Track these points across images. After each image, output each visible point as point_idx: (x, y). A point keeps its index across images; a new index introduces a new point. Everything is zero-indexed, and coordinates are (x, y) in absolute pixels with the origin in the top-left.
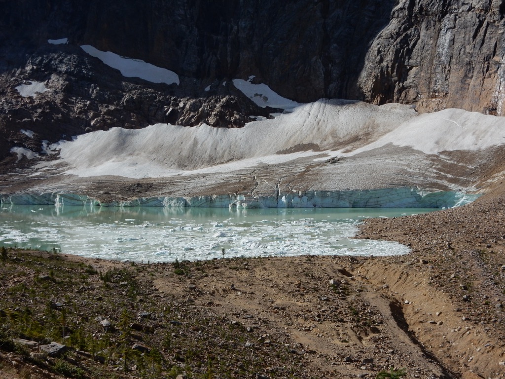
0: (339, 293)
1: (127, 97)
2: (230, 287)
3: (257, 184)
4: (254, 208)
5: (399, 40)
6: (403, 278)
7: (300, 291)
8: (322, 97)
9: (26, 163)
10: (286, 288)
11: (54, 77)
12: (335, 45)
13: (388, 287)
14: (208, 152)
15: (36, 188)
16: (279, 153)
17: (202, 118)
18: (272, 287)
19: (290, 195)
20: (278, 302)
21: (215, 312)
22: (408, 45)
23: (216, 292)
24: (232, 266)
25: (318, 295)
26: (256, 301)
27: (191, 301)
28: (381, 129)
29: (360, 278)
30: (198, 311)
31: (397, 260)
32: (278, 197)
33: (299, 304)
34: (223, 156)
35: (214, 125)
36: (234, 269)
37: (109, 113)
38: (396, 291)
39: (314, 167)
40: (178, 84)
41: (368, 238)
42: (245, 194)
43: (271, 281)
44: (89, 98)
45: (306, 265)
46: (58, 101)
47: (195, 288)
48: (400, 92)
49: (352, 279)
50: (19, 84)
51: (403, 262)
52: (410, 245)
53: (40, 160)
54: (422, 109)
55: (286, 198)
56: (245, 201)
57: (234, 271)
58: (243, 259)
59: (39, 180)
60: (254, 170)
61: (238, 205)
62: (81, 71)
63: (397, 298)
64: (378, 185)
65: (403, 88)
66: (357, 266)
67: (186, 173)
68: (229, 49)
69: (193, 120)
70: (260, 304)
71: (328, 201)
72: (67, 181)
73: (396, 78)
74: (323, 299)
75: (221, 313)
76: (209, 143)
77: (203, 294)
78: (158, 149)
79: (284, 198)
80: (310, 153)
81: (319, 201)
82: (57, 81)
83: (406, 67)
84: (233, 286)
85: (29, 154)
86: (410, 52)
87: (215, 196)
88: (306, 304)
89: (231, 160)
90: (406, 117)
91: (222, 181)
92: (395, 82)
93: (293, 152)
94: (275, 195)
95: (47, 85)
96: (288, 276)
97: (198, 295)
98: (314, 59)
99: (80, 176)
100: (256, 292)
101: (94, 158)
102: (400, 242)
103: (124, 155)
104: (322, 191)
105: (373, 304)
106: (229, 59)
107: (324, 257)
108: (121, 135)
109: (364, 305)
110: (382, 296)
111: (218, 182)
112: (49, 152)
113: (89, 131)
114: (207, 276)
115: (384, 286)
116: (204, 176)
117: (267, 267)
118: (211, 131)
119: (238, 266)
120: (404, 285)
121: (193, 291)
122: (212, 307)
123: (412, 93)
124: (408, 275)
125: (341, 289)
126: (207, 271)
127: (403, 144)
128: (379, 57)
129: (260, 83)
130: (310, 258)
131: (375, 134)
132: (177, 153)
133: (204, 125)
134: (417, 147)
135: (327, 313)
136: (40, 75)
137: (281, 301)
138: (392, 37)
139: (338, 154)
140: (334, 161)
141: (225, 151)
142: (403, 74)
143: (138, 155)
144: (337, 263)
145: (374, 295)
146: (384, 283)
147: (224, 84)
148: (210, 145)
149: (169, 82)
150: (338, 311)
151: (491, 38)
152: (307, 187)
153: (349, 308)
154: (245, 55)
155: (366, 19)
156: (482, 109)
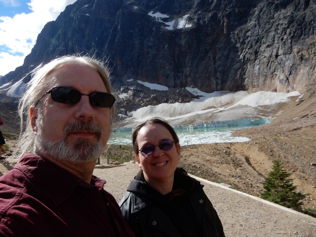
0: (227, 155)
1: (152, 96)
3: (196, 121)
4: (195, 128)
6: (249, 149)
7: (214, 154)
8: (215, 91)
9: (123, 119)
10: (209, 154)
11: (129, 91)
12: (219, 73)
13: (243, 152)
14: (179, 112)
15: (126, 126)
16: (202, 110)
17: (177, 101)
21: (187, 162)
22: (244, 71)
23: (187, 156)
25: (220, 155)
26: (200, 158)
28: (236, 100)
29: (234, 149)
31: (246, 143)
32: (203, 125)
33: (214, 158)
34: (184, 112)
35: (180, 103)
36: (192, 148)
37: (147, 101)
38: (247, 153)
39: (214, 114)
40: (168, 90)
42: (192, 124)
43: (204, 152)
44: (141, 97)
45: (215, 146)
46: (131, 99)
49: (231, 150)
50: (119, 95)
51: (248, 144)
52: (250, 138)
53: (127, 117)
54: (250, 92)
55: (206, 125)
56: (192, 126)
57: (192, 149)
58: (194, 145)
59: (127, 124)
60: (194, 116)
61: (190, 128)
62: (137, 89)
63: (247, 156)
64: (237, 118)
65: (243, 86)
66: (232, 145)
67: (172, 118)
68: (184, 78)
69: (174, 101)
72: (135, 123)
74: (222, 157)
75: (189, 162)
76: (179, 108)
77: (182, 157)
78: (163, 111)
80: (213, 109)
81: (217, 125)
82: (130, 92)
83: (243, 78)
84: (192, 154)
85: (124, 116)
86: (245, 73)
87: (182, 125)
88: (216, 159)
89: (187, 113)
90: (245, 95)
91: (184, 120)
93: (207, 109)
94: (202, 124)
95: (127, 94)
96: (210, 150)
98: (212, 78)
99: (139, 122)
100: (200, 156)
101: (143, 116)
102: (246, 137)
103: (152, 114)
104: (218, 122)
105: (239, 158)
106: (184, 81)
107: (221, 143)
108: (151, 108)
109: (236, 158)
110: (242, 155)
112: (129, 115)
113: (141, 107)
114: (183, 151)
115: (242, 152)
116: (178, 119)
117: (202, 147)
118: (180, 104)
120: (249, 151)
123: (246, 87)
125: (228, 153)
126: (183, 149)
127: (244, 104)
129: (194, 88)
130: (216, 144)
132: (169, 112)
133: (177, 103)
134: (249, 105)
135: (224, 161)
136: (125, 91)
137: (208, 158)
139: (222, 109)
140: (221, 111)
141: (185, 111)
142: (243, 81)
143: (157, 114)
144: (225, 145)
145: (239, 155)
147: (183, 89)
148: (180, 109)
149: (165, 90)
151: (273, 66)
152: (213, 120)
153: (231, 159)
154: (189, 79)
155: (229, 64)
156: (272, 90)
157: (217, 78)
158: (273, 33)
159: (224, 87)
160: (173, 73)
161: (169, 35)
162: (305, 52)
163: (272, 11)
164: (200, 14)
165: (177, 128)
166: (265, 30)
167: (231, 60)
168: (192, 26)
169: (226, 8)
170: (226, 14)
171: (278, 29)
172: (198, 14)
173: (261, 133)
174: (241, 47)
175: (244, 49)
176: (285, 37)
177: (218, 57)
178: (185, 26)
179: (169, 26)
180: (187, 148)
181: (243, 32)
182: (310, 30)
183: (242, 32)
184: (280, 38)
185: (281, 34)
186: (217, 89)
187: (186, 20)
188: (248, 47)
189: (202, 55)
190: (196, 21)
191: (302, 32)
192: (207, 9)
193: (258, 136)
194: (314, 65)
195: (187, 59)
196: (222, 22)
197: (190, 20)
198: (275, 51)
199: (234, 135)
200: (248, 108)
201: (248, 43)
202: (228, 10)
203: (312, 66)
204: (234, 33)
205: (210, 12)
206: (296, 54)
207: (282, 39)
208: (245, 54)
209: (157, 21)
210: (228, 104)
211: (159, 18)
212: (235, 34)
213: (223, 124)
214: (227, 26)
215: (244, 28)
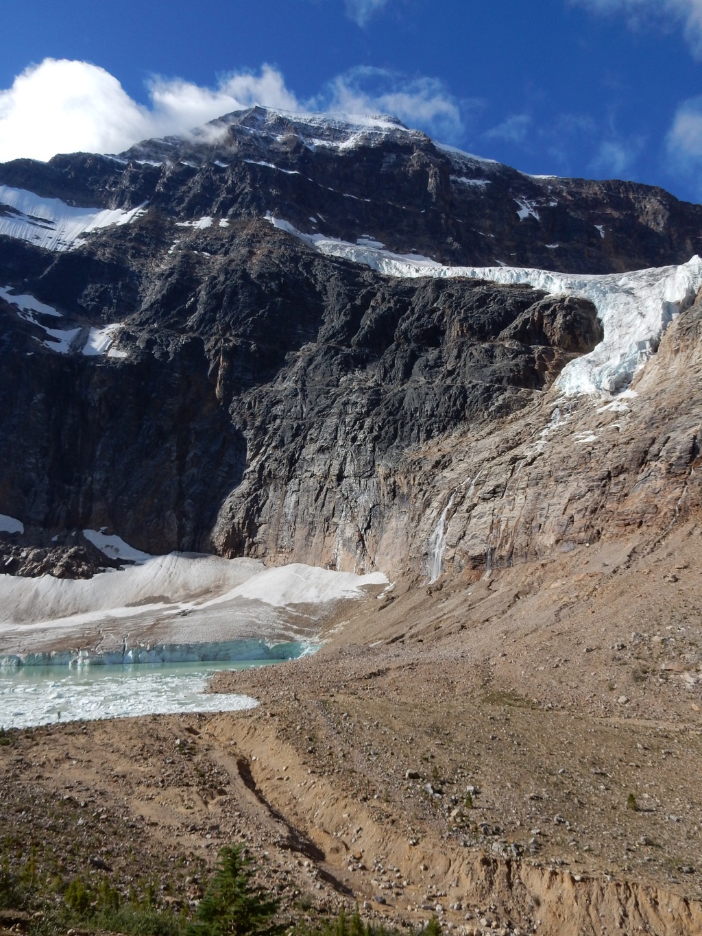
0: (185, 754)
2: (64, 755)
5: (249, 499)
6: (250, 733)
7: (144, 754)
8: (175, 550)
10: (128, 753)
12: (190, 501)
13: (235, 744)
14: (50, 605)
16: (128, 605)
17: (46, 569)
18: (113, 752)
19: (138, 649)
20: (119, 769)
21: (44, 787)
22: (258, 504)
23: (47, 763)
24: (68, 731)
25: (163, 757)
26: (94, 770)
27: (16, 776)
28: (232, 582)
29: (207, 736)
30: (24, 787)
31: (245, 714)
32: (124, 652)
33: (141, 769)
34: (66, 609)
35: (60, 576)
36: (71, 734)
38: (244, 748)
39: (164, 619)
40: (22, 532)
41: (217, 693)
42: (89, 650)
43: (112, 745)
45: (151, 725)
47: (21, 760)
48: (250, 547)
49: (200, 738)
51: (251, 716)
52: (258, 698)
54: (270, 564)
56: (88, 658)
57: (70, 738)
58: (82, 722)
60: (100, 623)
61: (80, 662)
63: (245, 755)
64: (228, 638)
65: (253, 543)
66: (205, 722)
67: (23, 627)
68: (81, 499)
69: (36, 571)
70: (97, 773)
71: (177, 655)
73: (246, 534)
74: (167, 761)
75: (51, 787)
76: (52, 595)
77: (30, 767)
79: (130, 652)
80: (160, 605)
81: (167, 655)
83: (255, 524)
84: (67, 754)
86: (259, 510)
87: (53, 653)
88: (149, 769)
89: (76, 613)
90: (255, 571)
91: (63, 636)
92: (246, 537)
93: (143, 604)
94: (120, 650)
96: (131, 739)
97: (25, 769)
98: (169, 513)
100: (95, 760)
102: (248, 695)
104: (171, 645)
105: (220, 763)
106: (80, 510)
107: (170, 715)
109: (210, 765)
110: (230, 754)
111: (59, 637)
114: (37, 744)
115: (232, 742)
116: (43, 631)
117: (108, 729)
118: (55, 582)
119: (75, 730)
120: (252, 741)
121: (19, 763)
122: (40, 781)
123: (261, 549)
124: (255, 729)
125: (188, 749)
126: (38, 739)
127: (252, 597)
128: (231, 514)
129: (112, 534)
130: (156, 718)
131: (226, 587)
132: (13, 605)
133: (48, 576)
134: (265, 600)
135: (171, 778)
137: (122, 767)
138: (243, 496)
139: (188, 606)
140: (184, 614)
141: (69, 604)
142: (253, 530)
144: (184, 721)
145: (222, 754)
146: (232, 740)
147: (73, 534)
149: (12, 530)
150: (184, 774)
151: (330, 502)
152: (156, 640)
153: (196, 769)
154: (98, 507)
155: (220, 479)
156: (324, 564)
157: (182, 515)
158: (335, 420)
159: (199, 543)
160: (47, 480)
161: (53, 367)
162: (400, 479)
163: (334, 367)
164: (157, 331)
165: (32, 662)
166: (316, 409)
167: (226, 469)
168: (130, 357)
169: (228, 334)
170: (225, 347)
171: (347, 414)
172: (151, 331)
173: (288, 684)
174: (255, 438)
175: (263, 445)
176: (361, 436)
177: (191, 454)
178: (107, 351)
179: (56, 340)
180: (55, 733)
181: (265, 403)
182: (412, 430)
183: (261, 402)
184: (350, 436)
185: (353, 426)
186: (179, 545)
187: (112, 336)
188: (274, 444)
189: (147, 442)
190: (141, 347)
191: (396, 430)
192: (176, 323)
193: (281, 693)
194: (418, 513)
195: (99, 447)
196: (212, 366)
197: (125, 338)
198: (336, 464)
199: (215, 690)
200: (261, 609)
201: (275, 434)
202: (234, 341)
203: (414, 515)
204: (242, 399)
205: (183, 331)
206: (382, 480)
207: (354, 439)
208: (264, 458)
209: (21, 316)
210: (207, 591)
211: (30, 313)
212: (243, 403)
213: (188, 652)
214: (224, 378)
215: (267, 393)
